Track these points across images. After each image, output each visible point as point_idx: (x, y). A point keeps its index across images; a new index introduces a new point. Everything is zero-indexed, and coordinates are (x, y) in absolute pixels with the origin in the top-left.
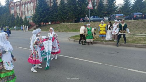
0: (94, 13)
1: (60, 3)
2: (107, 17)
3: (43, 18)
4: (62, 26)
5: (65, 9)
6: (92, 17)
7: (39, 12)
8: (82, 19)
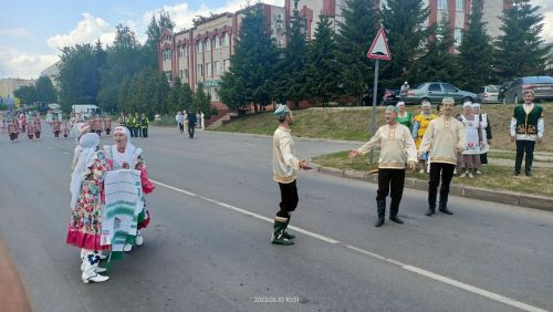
0: (443, 71)
1: (316, 35)
2: (494, 87)
3: (254, 87)
4: (314, 117)
5: (332, 57)
6: (427, 85)
7: (244, 66)
8: (388, 93)
